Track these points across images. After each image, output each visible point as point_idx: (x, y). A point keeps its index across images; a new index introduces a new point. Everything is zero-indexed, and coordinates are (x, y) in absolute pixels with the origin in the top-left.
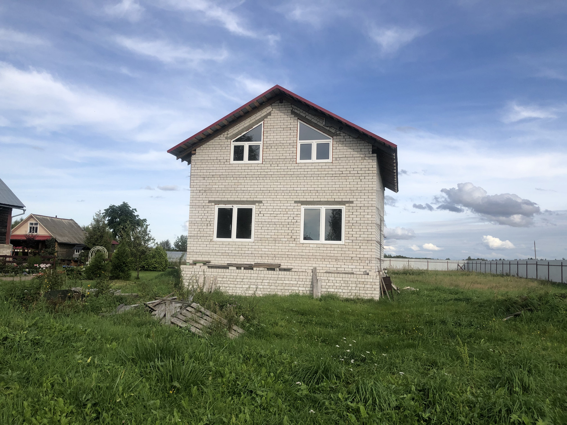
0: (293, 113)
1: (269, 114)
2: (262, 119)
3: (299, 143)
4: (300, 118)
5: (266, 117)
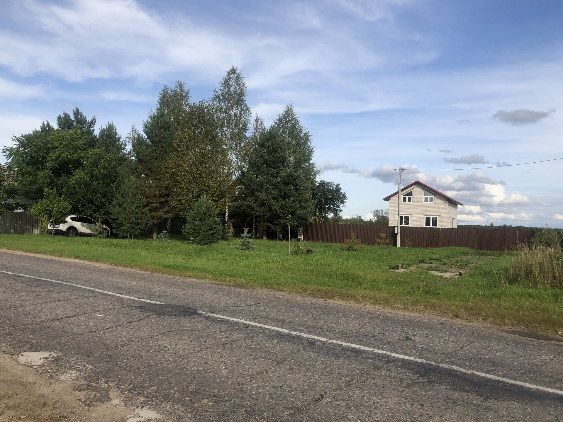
0: (422, 188)
1: (414, 188)
2: (412, 189)
3: (424, 197)
4: (424, 189)
5: (413, 188)
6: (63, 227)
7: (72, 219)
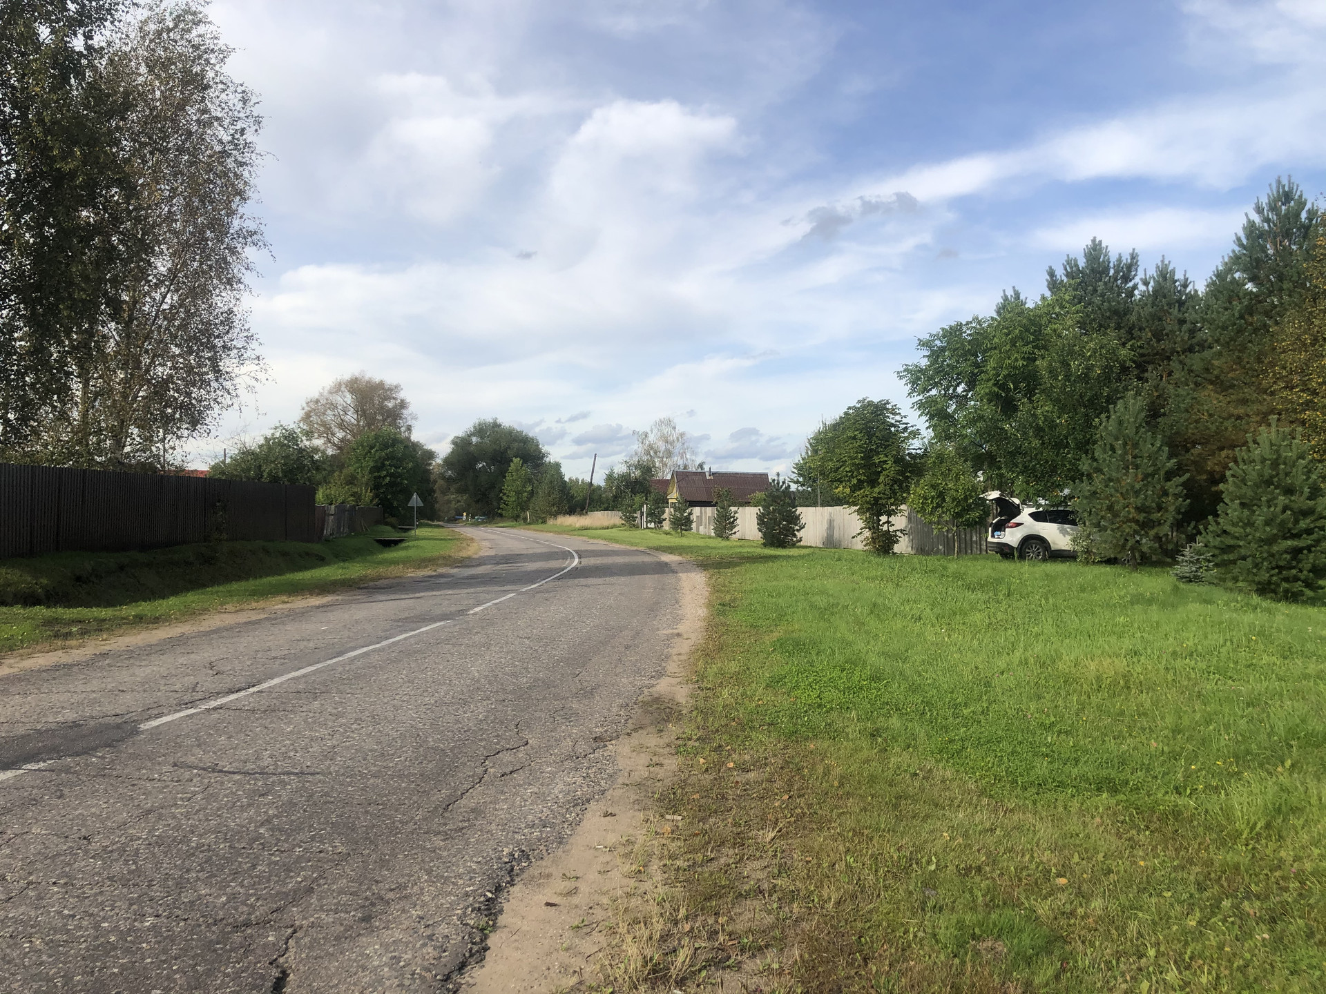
6: (1012, 537)
7: (1036, 516)
